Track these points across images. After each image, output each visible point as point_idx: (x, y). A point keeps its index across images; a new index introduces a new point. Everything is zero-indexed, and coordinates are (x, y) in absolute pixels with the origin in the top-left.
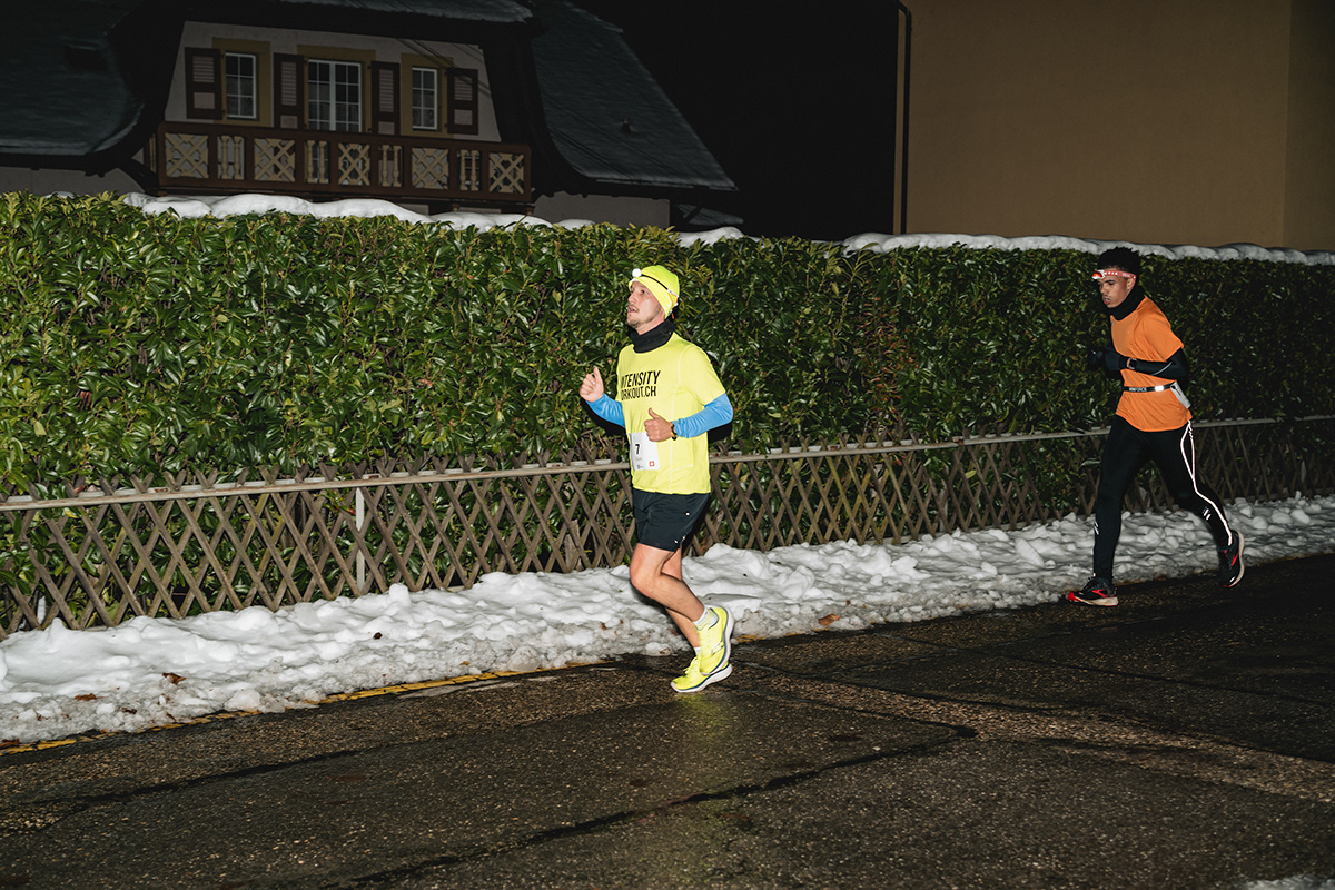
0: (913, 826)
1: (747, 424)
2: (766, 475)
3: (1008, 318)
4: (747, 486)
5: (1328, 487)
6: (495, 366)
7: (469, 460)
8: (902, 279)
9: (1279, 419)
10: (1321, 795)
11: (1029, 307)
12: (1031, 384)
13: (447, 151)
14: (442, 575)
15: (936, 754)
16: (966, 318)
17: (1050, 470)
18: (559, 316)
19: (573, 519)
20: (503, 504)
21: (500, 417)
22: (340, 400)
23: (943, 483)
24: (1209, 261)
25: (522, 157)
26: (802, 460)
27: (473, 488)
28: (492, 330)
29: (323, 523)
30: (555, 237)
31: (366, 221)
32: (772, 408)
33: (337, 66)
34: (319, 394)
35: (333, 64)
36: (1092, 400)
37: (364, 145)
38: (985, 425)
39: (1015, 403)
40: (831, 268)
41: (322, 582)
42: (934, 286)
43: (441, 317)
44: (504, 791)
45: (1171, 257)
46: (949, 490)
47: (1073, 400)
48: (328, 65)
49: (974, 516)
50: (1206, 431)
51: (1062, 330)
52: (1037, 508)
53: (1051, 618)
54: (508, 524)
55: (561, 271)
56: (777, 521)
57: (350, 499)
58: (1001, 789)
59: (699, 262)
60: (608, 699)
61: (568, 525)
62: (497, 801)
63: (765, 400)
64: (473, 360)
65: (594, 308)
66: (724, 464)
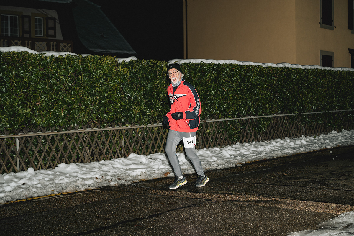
0: (192, 225)
1: (140, 116)
2: (147, 132)
3: (217, 84)
4: (141, 136)
5: (311, 134)
6: (61, 99)
7: (53, 128)
8: (186, 72)
9: (296, 114)
10: (312, 210)
11: (223, 81)
12: (225, 104)
13: (46, 43)
14: (45, 165)
15: (199, 206)
16: (205, 84)
17: (231, 129)
18: (81, 83)
19: (87, 147)
20: (64, 142)
21: (63, 115)
22: (11, 110)
23: (200, 134)
24: (275, 67)
25: (70, 44)
26: (157, 127)
27: (55, 137)
28: (60, 87)
29: (5, 149)
30: (79, 58)
31: (18, 53)
32: (148, 111)
33: (10, 16)
34: (4, 108)
35: (9, 16)
36: (243, 109)
37: (19, 41)
38: (212, 116)
39: (221, 110)
40: (164, 69)
41: (5, 168)
42: (195, 74)
43: (43, 83)
44: (65, 224)
45: (264, 66)
46: (202, 136)
47: (237, 108)
48: (8, 16)
49: (210, 144)
50: (276, 118)
51: (233, 88)
52: (228, 141)
53: (233, 171)
54: (66, 149)
55: (81, 69)
56: (150, 146)
57: (14, 141)
58: (219, 214)
59: (124, 67)
60: (98, 198)
61: (85, 148)
62: (62, 227)
63: (145, 109)
64: (54, 97)
65: (92, 81)
66: (134, 129)
